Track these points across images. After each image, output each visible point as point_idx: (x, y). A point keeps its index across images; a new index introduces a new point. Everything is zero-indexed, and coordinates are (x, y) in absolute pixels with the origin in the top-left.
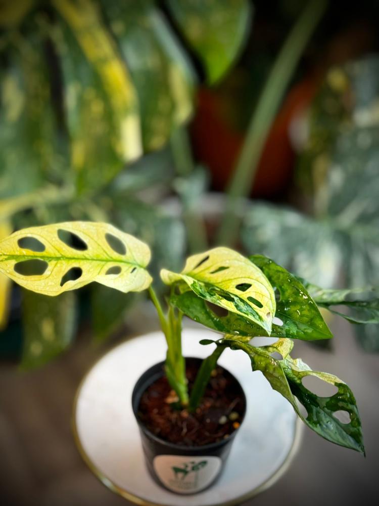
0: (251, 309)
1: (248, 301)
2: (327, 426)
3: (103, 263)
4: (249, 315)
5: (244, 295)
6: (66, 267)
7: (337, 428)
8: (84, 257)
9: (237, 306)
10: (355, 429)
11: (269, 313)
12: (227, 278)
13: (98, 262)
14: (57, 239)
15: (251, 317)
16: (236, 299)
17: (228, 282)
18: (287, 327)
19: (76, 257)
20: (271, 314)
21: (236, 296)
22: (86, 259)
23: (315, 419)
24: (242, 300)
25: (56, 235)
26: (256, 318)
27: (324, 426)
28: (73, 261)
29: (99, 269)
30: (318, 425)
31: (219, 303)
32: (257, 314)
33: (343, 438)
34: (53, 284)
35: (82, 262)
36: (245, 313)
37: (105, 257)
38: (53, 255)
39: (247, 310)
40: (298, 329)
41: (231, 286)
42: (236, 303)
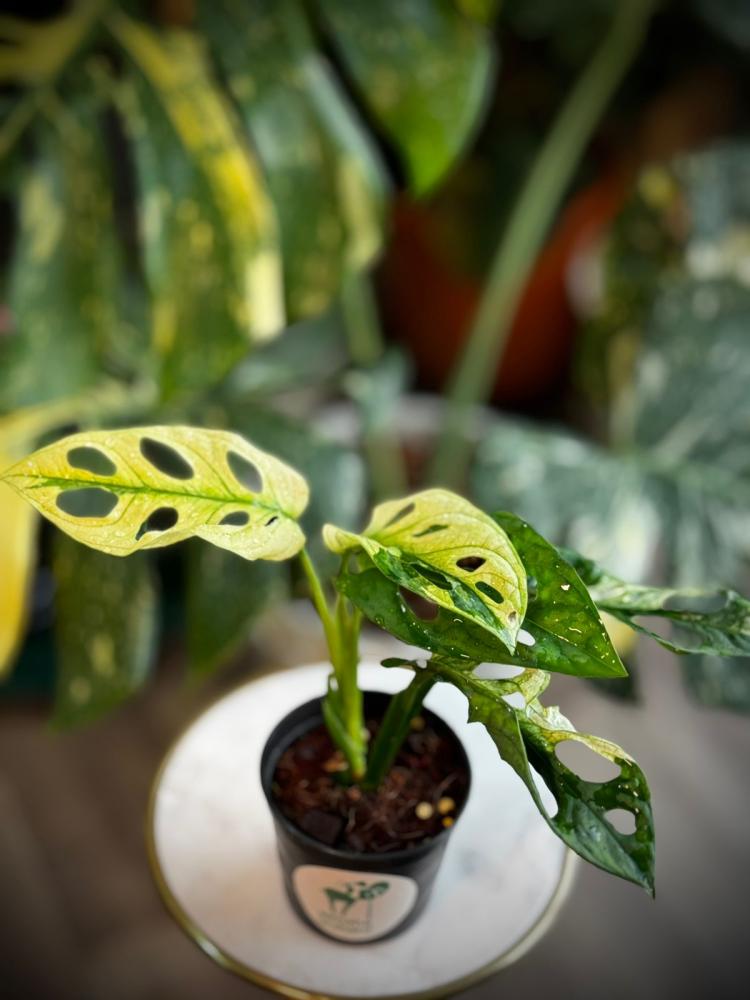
0: (481, 604)
1: (476, 590)
2: (588, 834)
3: (219, 504)
4: (477, 616)
5: (472, 578)
6: (150, 505)
7: (608, 839)
8: (183, 492)
9: (455, 599)
10: (642, 845)
11: (514, 613)
12: (443, 546)
13: (209, 502)
14: (139, 454)
15: (479, 620)
16: (455, 584)
17: (444, 553)
18: (541, 650)
19: (169, 489)
20: (517, 615)
21: (457, 579)
22: (187, 494)
23: (569, 820)
24: (465, 587)
25: (137, 448)
26: (488, 622)
27: (584, 834)
28: (163, 496)
29: (209, 515)
30: (572, 831)
31: (423, 592)
32: (492, 613)
33: (617, 859)
34: (123, 534)
35: (179, 499)
36: (469, 612)
37: (222, 492)
38: (129, 483)
39: (474, 607)
40: (561, 654)
41: (449, 562)
42: (454, 593)
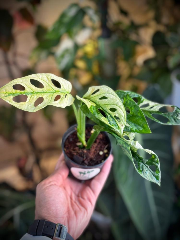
0: (115, 122)
1: (114, 118)
3: (52, 94)
4: (114, 126)
5: (113, 114)
6: (36, 97)
8: (43, 92)
9: (109, 121)
11: (123, 125)
12: (106, 104)
13: (50, 94)
14: (30, 84)
15: (114, 127)
16: (109, 116)
17: (107, 105)
18: (131, 127)
19: (39, 92)
20: (124, 125)
21: (109, 114)
24: (111, 117)
25: (30, 82)
26: (116, 128)
28: (39, 94)
31: (101, 119)
32: (117, 125)
34: (31, 106)
35: (43, 94)
36: (112, 125)
37: (52, 90)
38: (29, 92)
39: (113, 123)
40: (136, 128)
41: (107, 109)
42: (109, 119)
